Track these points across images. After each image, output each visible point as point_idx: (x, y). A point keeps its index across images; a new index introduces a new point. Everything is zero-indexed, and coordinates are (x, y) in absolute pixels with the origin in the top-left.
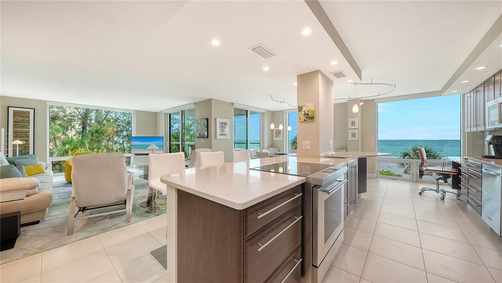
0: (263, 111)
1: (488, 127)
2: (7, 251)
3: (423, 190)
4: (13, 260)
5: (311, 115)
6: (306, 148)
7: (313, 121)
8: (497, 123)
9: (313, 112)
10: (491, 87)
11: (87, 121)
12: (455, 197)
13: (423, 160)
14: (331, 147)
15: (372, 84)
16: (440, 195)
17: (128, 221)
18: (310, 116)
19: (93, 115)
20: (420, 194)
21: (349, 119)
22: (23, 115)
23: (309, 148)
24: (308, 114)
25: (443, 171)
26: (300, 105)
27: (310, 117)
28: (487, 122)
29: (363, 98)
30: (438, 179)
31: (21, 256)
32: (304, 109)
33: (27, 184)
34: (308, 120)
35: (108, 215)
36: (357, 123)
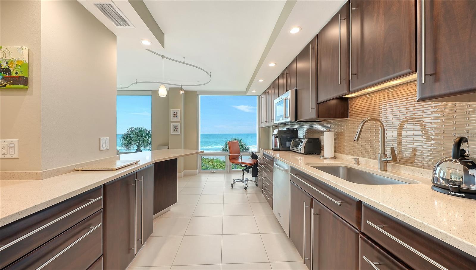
1: (274, 123)
5: (17, 73)
6: (7, 157)
7: (27, 89)
8: (282, 118)
15: (184, 63)
18: (14, 75)
21: (171, 110)
23: (16, 156)
24: (8, 71)
27: (14, 80)
28: (274, 118)
34: (8, 86)
36: (179, 115)
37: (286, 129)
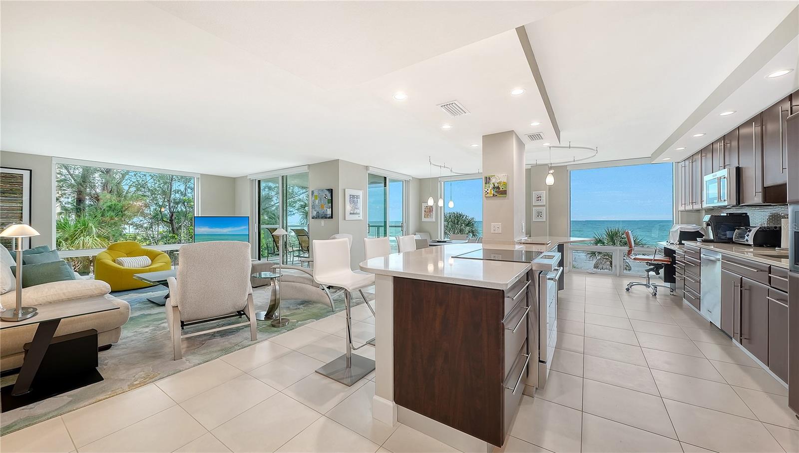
0: (407, 179)
1: (705, 205)
2: (96, 385)
3: (631, 285)
4: (118, 393)
5: (502, 188)
6: (495, 232)
7: (506, 196)
8: (716, 201)
9: (505, 184)
10: (709, 155)
11: (86, 189)
12: (668, 291)
13: (630, 247)
14: (523, 231)
15: (570, 147)
16: (651, 290)
17: (253, 338)
19: (97, 178)
20: (628, 290)
21: (534, 192)
22: (10, 181)
23: (500, 232)
24: (498, 188)
25: (655, 260)
26: (488, 175)
27: (500, 191)
28: (704, 198)
29: (554, 164)
30: (648, 271)
31: (126, 388)
32: (493, 180)
33: (95, 289)
34: (498, 195)
35: (214, 332)
36: (544, 198)
37: (726, 215)
